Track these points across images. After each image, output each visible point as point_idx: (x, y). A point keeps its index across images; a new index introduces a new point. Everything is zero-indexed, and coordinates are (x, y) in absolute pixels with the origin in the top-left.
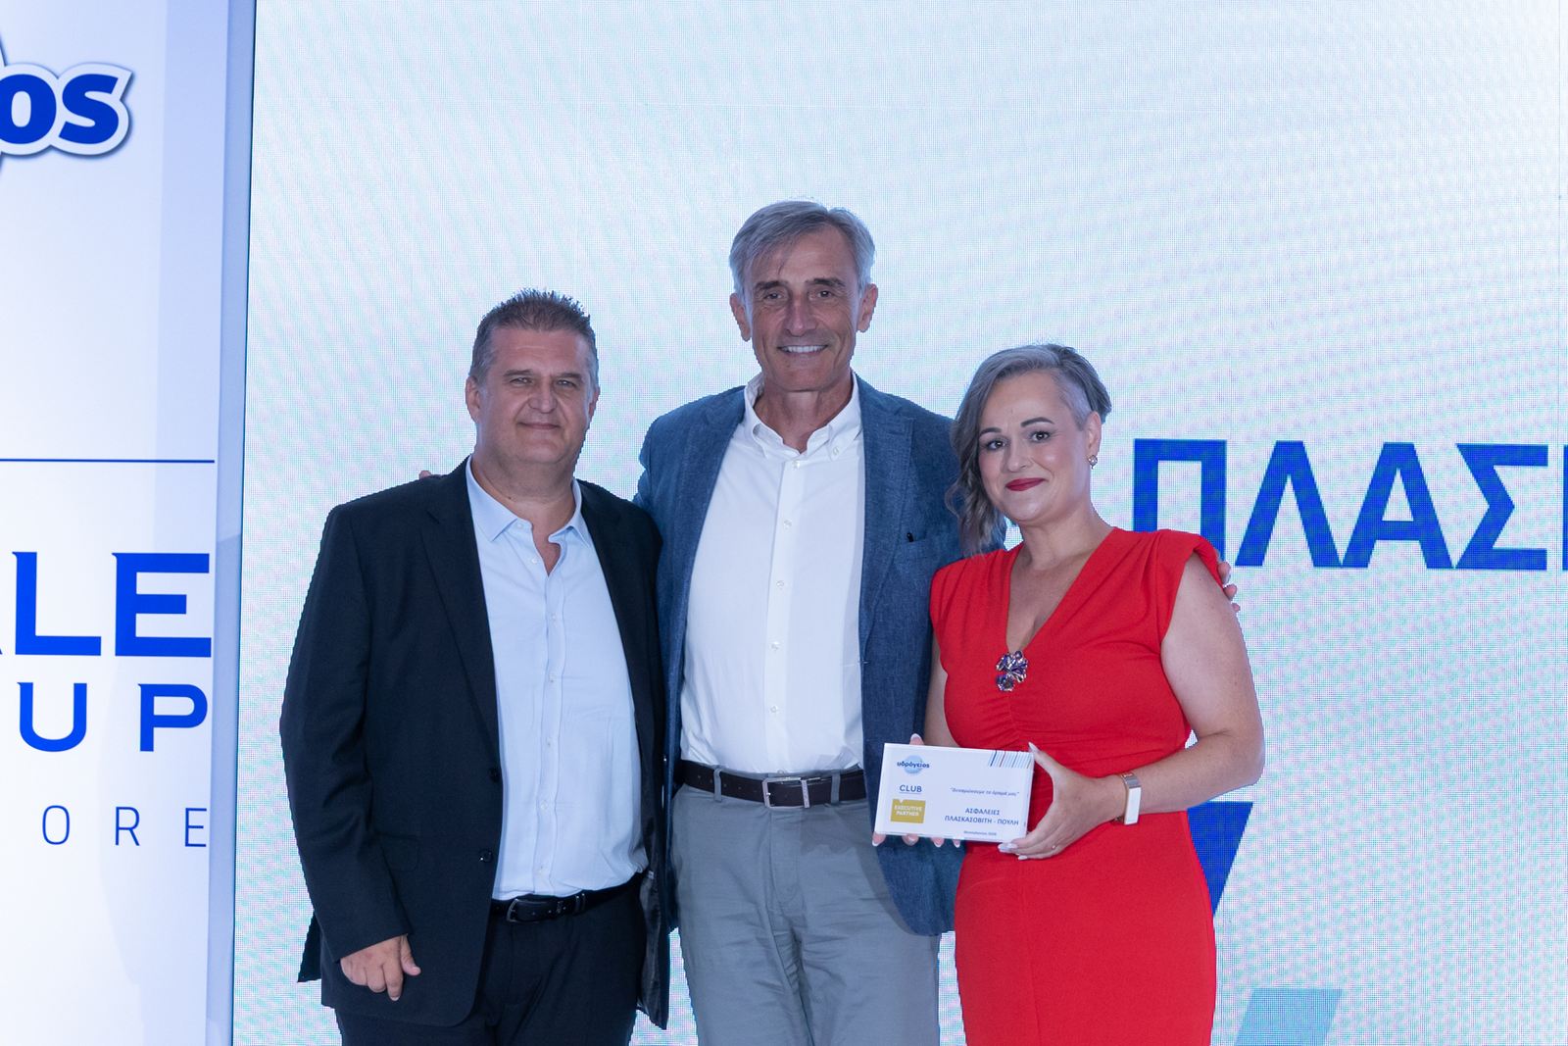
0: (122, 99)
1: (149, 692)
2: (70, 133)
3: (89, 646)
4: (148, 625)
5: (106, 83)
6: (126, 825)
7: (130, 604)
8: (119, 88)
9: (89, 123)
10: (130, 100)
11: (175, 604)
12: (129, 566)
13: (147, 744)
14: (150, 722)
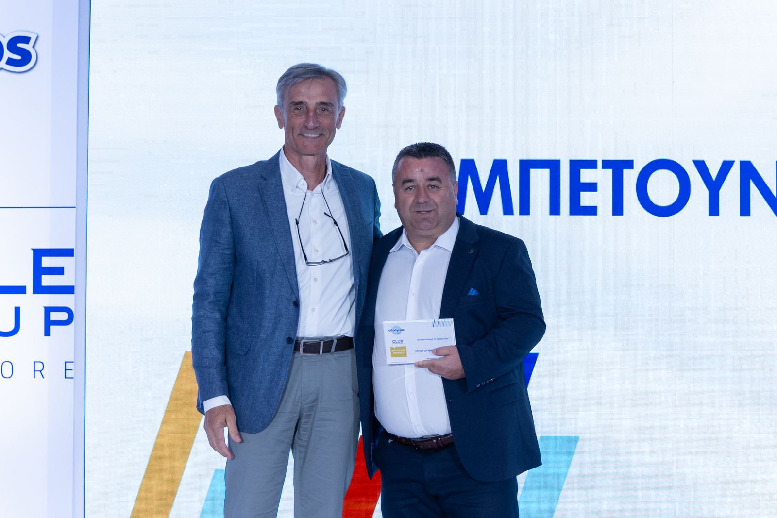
0: (33, 47)
1: (48, 310)
2: (10, 62)
3: (21, 290)
4: (47, 280)
5: (26, 40)
6: (38, 369)
7: (39, 271)
8: (32, 42)
9: (18, 57)
10: (37, 47)
11: (59, 271)
12: (38, 254)
13: (47, 333)
14: (49, 323)
